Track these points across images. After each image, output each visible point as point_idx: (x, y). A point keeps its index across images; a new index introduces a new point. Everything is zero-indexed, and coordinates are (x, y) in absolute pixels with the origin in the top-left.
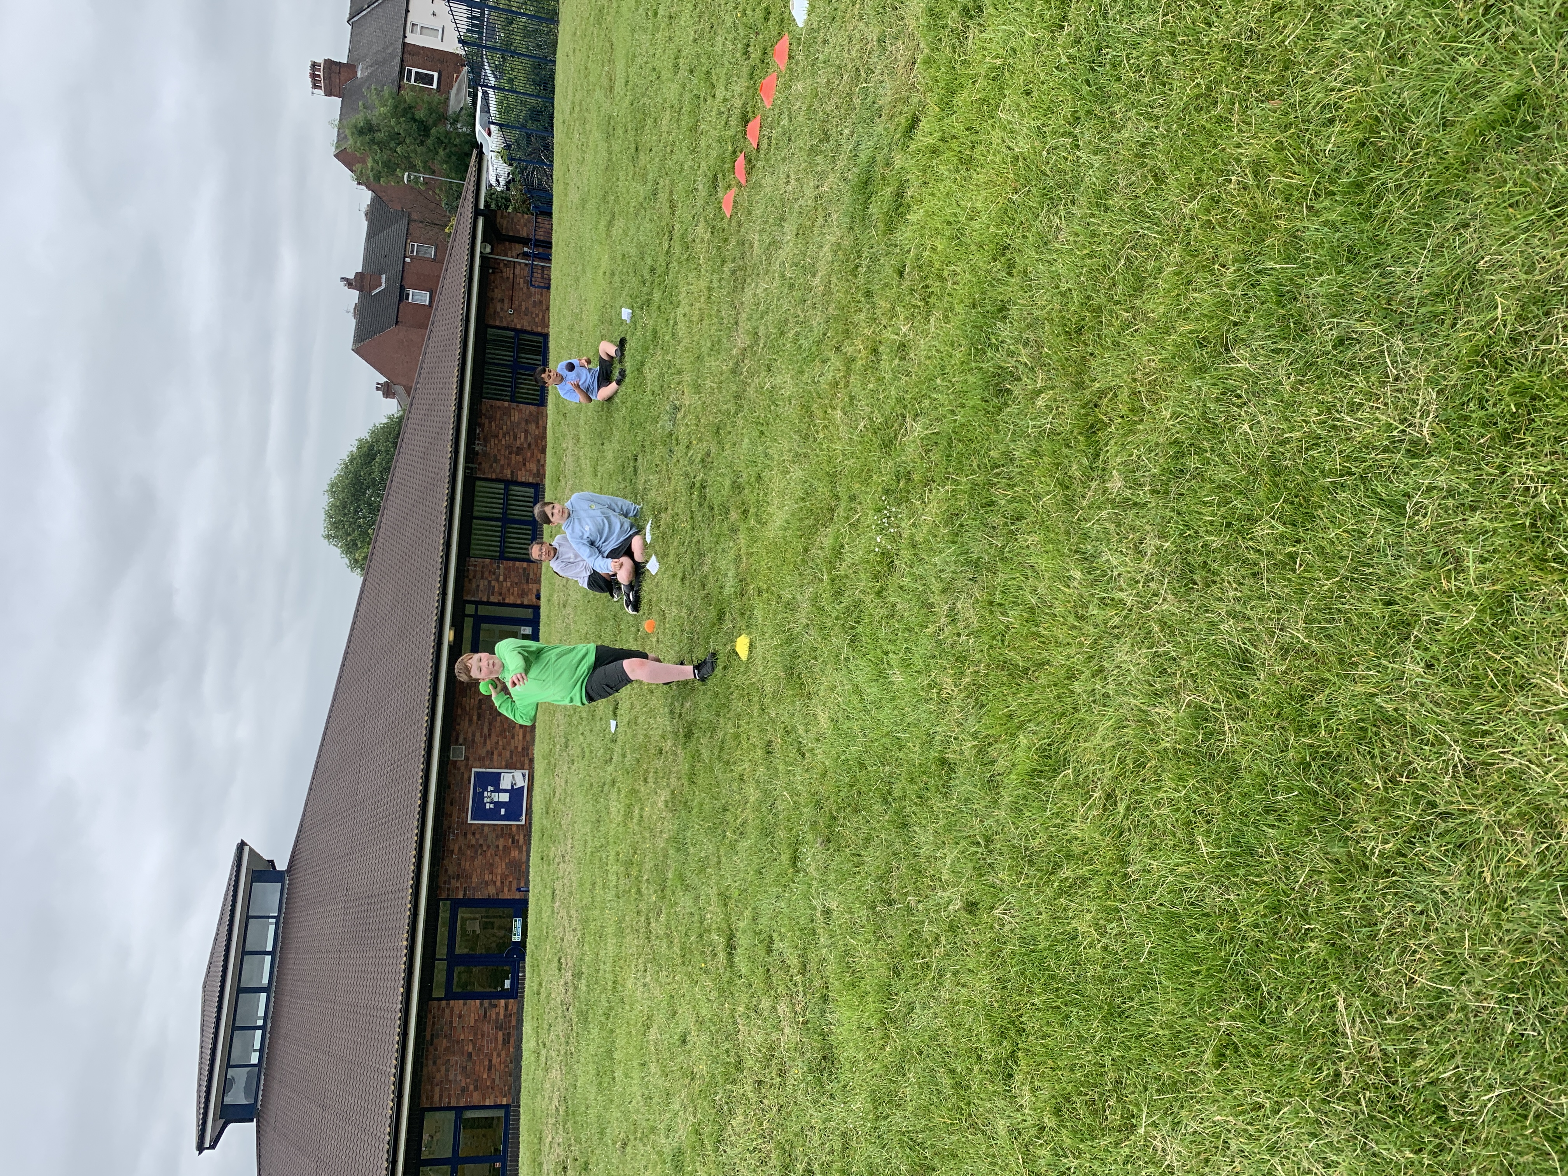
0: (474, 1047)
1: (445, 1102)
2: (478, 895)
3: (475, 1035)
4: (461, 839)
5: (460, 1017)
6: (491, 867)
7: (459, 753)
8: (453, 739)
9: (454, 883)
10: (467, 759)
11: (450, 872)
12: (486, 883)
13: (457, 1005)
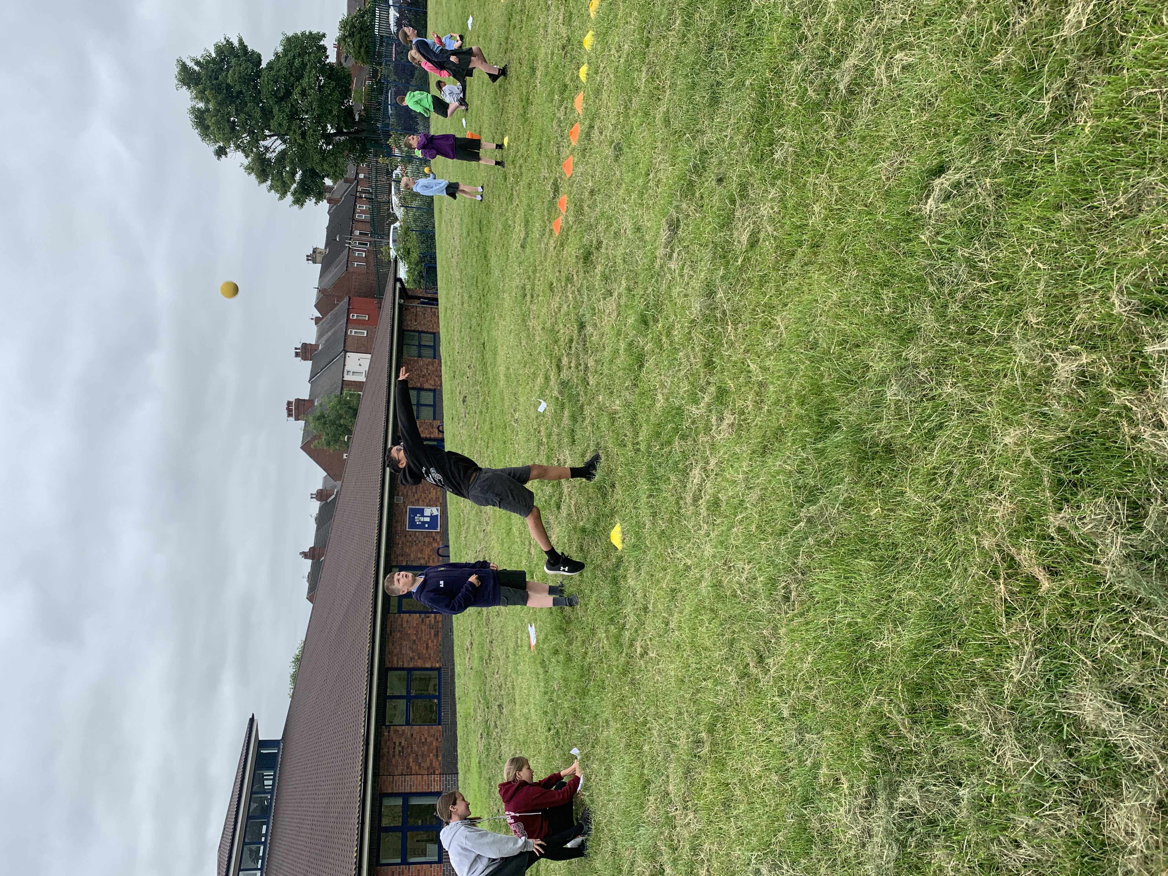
0: (417, 637)
1: (400, 665)
2: (414, 564)
3: (417, 631)
4: (403, 538)
5: (407, 622)
6: (421, 551)
7: (400, 500)
8: (396, 492)
9: (400, 558)
10: (404, 502)
11: (398, 553)
12: (419, 558)
13: (405, 616)
